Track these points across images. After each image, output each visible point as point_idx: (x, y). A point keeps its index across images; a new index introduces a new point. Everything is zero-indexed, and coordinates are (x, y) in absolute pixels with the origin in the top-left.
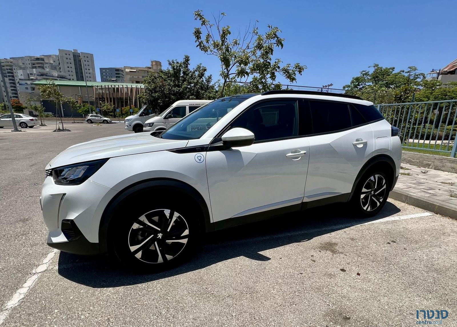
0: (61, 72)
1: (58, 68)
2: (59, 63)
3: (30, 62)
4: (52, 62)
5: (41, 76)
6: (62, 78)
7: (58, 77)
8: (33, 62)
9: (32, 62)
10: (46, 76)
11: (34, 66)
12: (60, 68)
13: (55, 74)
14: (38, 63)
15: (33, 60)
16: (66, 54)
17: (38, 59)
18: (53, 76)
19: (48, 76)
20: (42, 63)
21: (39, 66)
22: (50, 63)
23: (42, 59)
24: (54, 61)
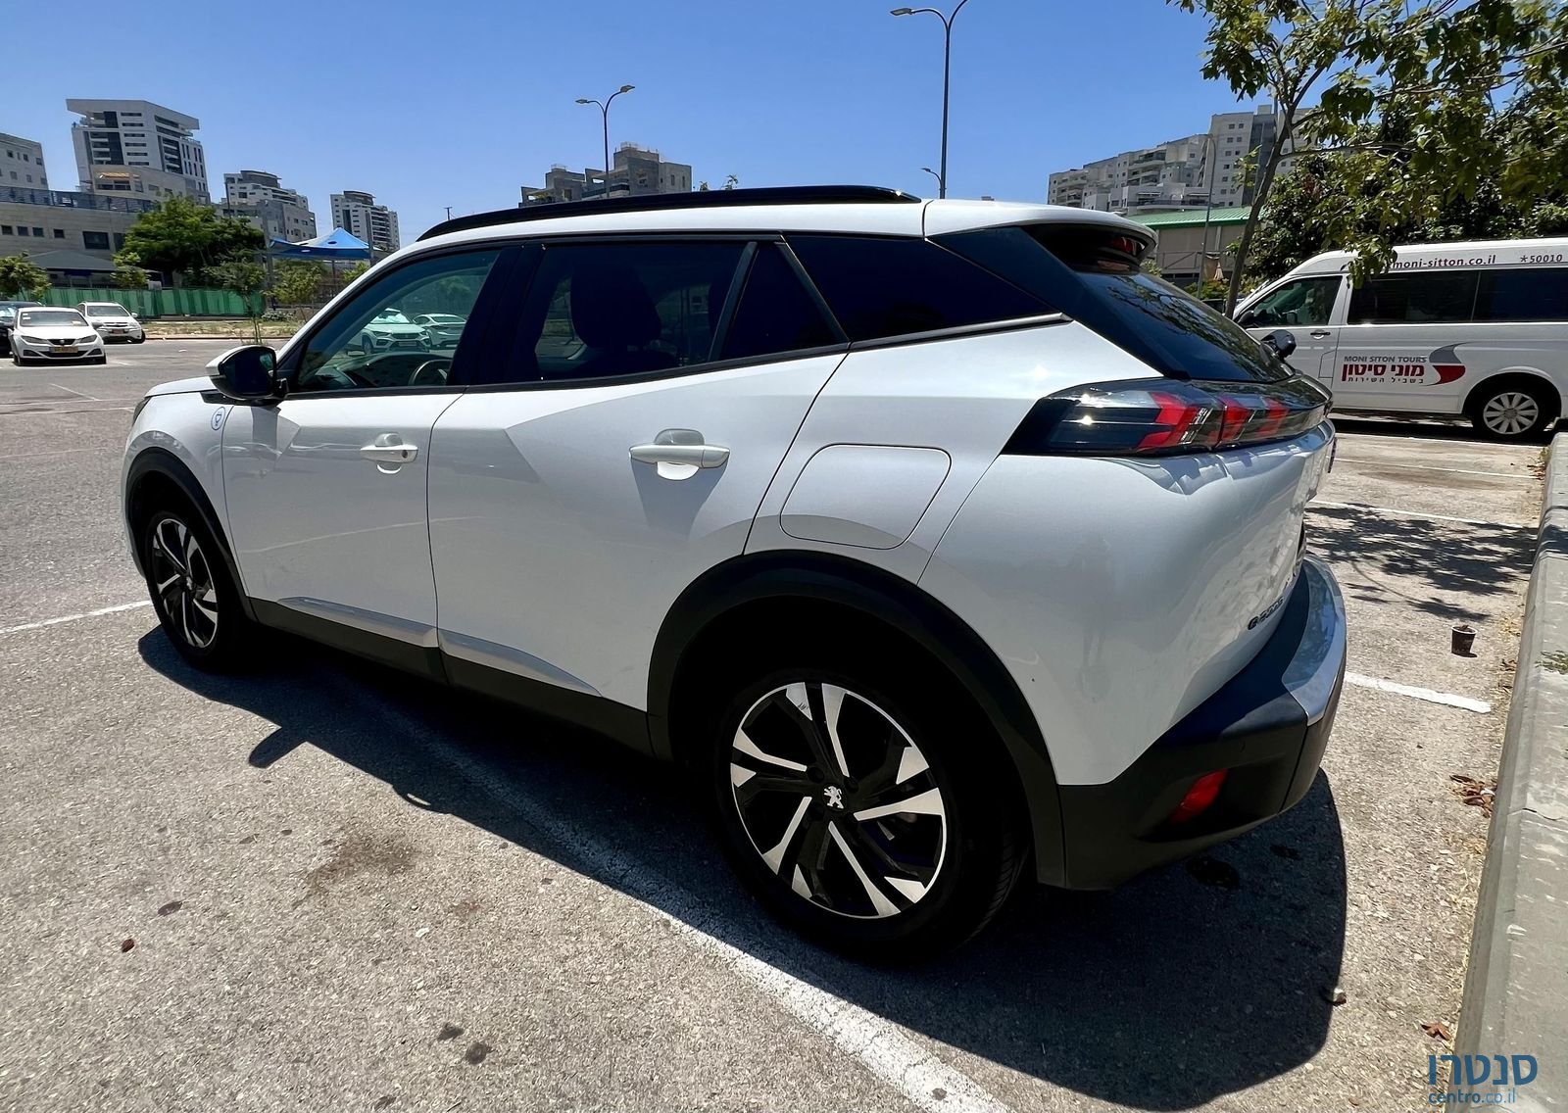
0: (1200, 185)
1: (1197, 173)
2: (1204, 159)
3: (1125, 169)
4: (1184, 158)
5: (1138, 204)
6: (1195, 202)
7: (1183, 203)
8: (1135, 166)
9: (1131, 168)
10: (1152, 202)
11: (1135, 177)
12: (1202, 173)
13: (1179, 193)
14: (1145, 169)
15: (1137, 162)
16: (1232, 126)
17: (1149, 156)
18: (1169, 202)
19: (1157, 203)
20: (1156, 168)
21: (1145, 177)
22: (1181, 164)
23: (1161, 155)
24: (1192, 156)
